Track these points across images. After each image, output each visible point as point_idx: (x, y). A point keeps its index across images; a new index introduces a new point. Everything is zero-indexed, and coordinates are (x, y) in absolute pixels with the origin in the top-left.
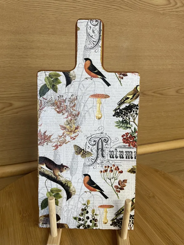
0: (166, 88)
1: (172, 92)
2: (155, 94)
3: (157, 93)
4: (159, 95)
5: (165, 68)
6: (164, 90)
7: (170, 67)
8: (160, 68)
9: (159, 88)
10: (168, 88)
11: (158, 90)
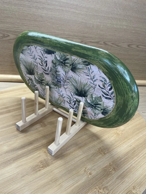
0: (121, 42)
1: (125, 45)
2: (113, 45)
3: (114, 45)
4: (116, 46)
5: (122, 28)
6: (120, 43)
7: (125, 27)
8: (118, 27)
9: (116, 41)
10: (123, 42)
11: (116, 42)
